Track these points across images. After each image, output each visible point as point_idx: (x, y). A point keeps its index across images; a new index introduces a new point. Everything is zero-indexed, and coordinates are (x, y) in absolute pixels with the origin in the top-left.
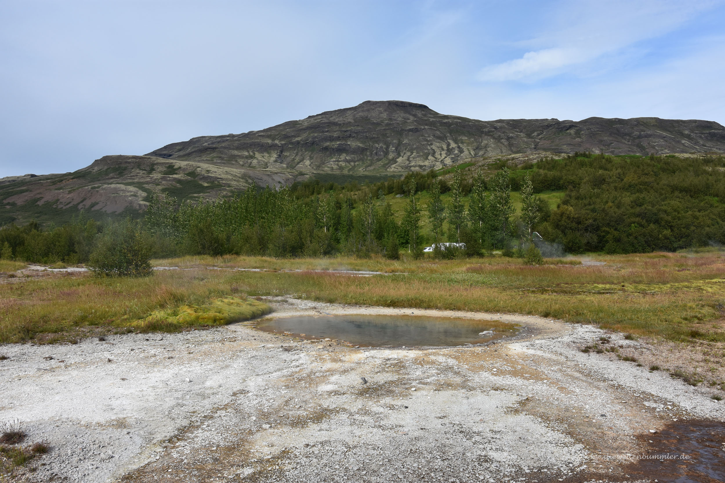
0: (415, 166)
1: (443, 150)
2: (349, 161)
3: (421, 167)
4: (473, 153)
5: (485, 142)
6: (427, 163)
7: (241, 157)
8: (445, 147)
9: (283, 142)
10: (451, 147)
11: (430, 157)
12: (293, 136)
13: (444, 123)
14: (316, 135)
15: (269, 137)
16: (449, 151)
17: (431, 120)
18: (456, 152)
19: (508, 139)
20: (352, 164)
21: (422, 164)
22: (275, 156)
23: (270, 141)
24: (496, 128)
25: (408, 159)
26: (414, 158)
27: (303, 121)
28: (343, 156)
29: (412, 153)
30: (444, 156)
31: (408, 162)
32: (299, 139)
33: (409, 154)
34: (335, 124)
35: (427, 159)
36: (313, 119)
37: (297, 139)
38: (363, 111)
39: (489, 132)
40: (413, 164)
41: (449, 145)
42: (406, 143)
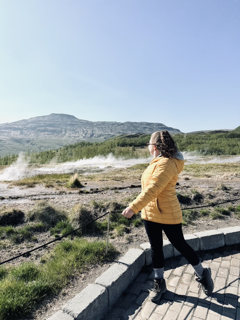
0: (73, 136)
1: (81, 131)
2: (48, 134)
3: (74, 136)
4: (91, 132)
5: (95, 129)
6: (76, 135)
7: (6, 132)
8: (82, 130)
9: (22, 127)
10: (84, 130)
11: (77, 133)
12: (25, 125)
13: (81, 122)
14: (35, 125)
15: (16, 125)
16: (83, 132)
17: (76, 121)
18: (86, 132)
19: (102, 128)
20: (50, 135)
21: (75, 136)
22: (20, 132)
23: (17, 127)
24: (98, 124)
25: (70, 134)
26: (72, 134)
27: (29, 119)
28: (46, 133)
29: (71, 132)
30: (82, 133)
31: (70, 135)
32: (28, 126)
33: (70, 132)
34: (42, 121)
35: (76, 134)
36: (32, 119)
37: (27, 126)
38: (52, 117)
39: (96, 125)
40: (72, 136)
41: (83, 129)
42: (68, 129)
